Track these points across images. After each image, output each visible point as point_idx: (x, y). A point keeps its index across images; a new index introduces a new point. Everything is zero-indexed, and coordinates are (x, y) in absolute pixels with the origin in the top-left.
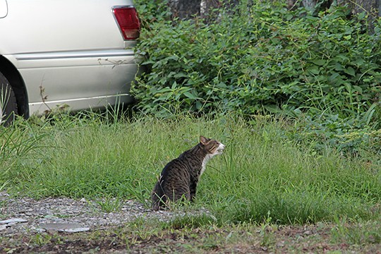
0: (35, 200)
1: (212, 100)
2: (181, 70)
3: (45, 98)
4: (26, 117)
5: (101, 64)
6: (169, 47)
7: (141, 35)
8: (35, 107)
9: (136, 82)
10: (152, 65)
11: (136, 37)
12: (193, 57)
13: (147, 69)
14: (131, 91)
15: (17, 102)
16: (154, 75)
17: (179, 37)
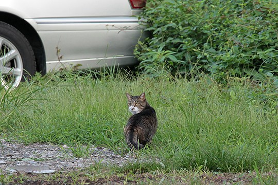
0: (25, 145)
1: (202, 63)
2: (178, 36)
3: (61, 58)
4: (44, 73)
5: (108, 30)
6: (169, 16)
7: (147, 5)
8: (51, 64)
9: (140, 46)
10: (153, 31)
11: (142, 6)
12: (189, 25)
13: (150, 34)
14: (135, 54)
15: (36, 60)
16: (155, 40)
17: (179, 7)
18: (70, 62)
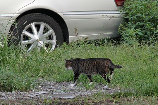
0: (58, 83)
1: (156, 36)
2: (143, 21)
3: (77, 34)
4: (68, 43)
5: (103, 18)
6: (137, 10)
7: (125, 4)
8: (72, 38)
9: (121, 27)
10: (129, 18)
11: (122, 5)
12: (149, 15)
13: (127, 20)
14: (119, 31)
15: (64, 35)
16: (130, 24)
17: (143, 5)
18: (82, 36)
